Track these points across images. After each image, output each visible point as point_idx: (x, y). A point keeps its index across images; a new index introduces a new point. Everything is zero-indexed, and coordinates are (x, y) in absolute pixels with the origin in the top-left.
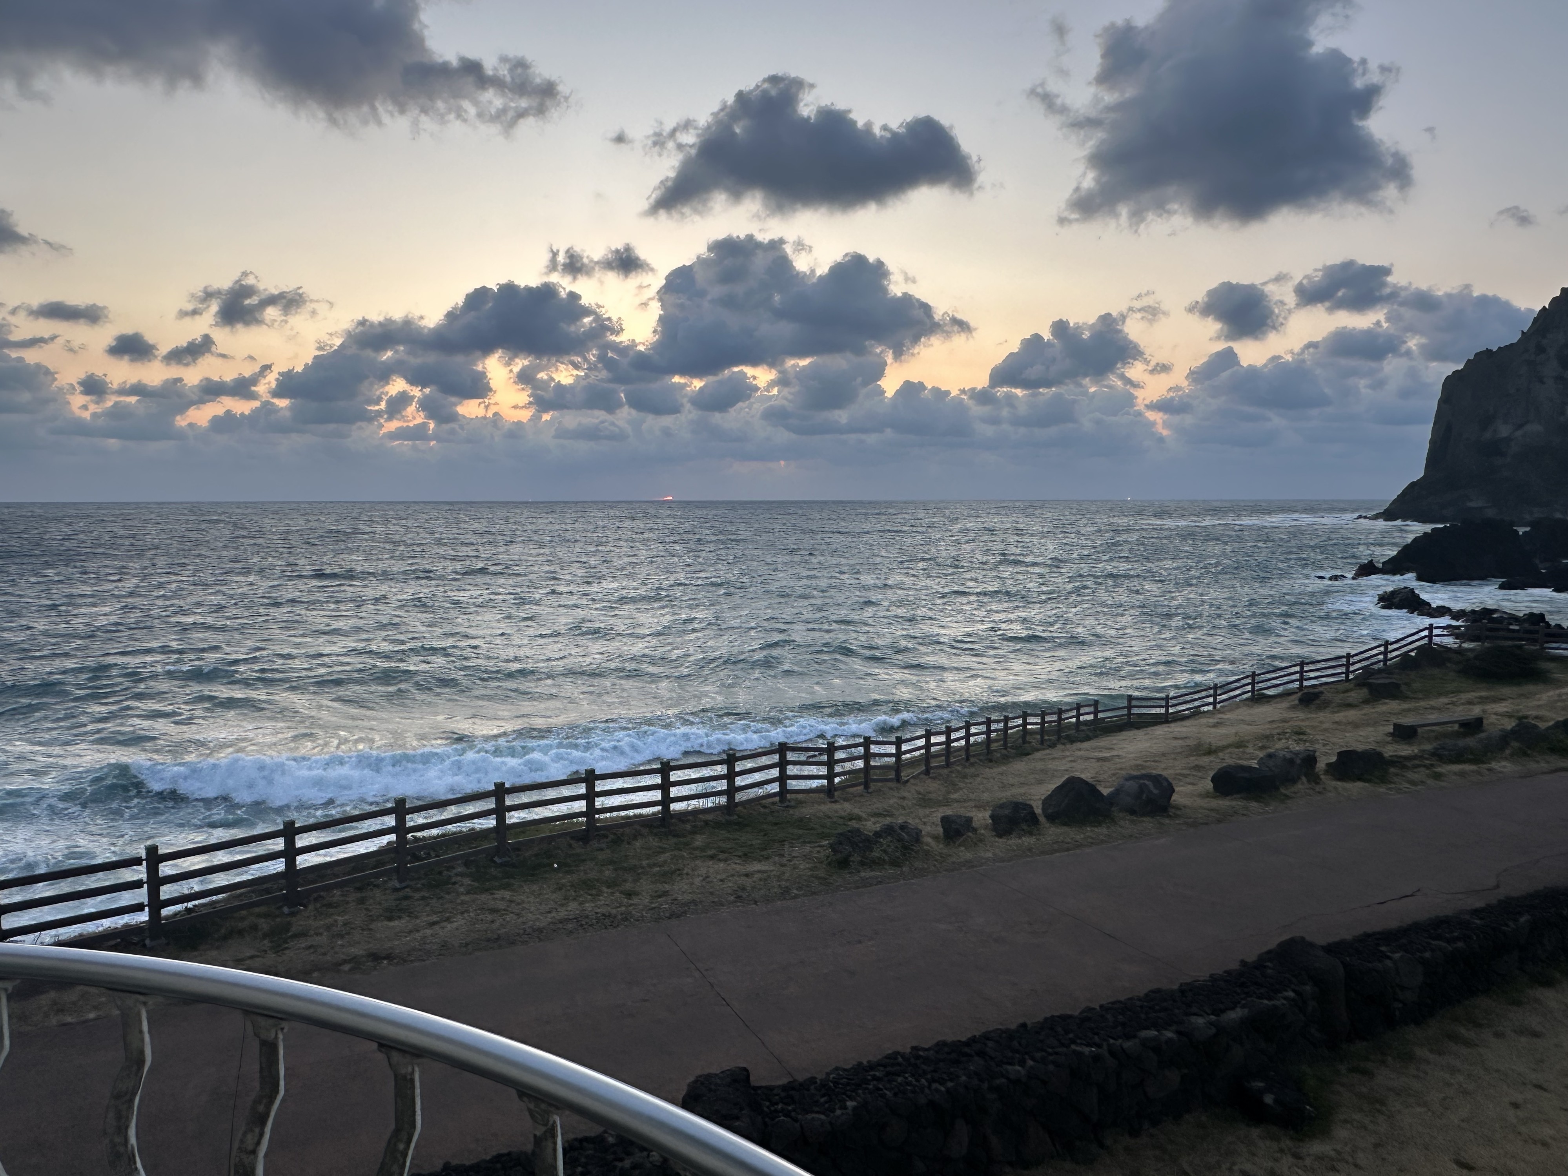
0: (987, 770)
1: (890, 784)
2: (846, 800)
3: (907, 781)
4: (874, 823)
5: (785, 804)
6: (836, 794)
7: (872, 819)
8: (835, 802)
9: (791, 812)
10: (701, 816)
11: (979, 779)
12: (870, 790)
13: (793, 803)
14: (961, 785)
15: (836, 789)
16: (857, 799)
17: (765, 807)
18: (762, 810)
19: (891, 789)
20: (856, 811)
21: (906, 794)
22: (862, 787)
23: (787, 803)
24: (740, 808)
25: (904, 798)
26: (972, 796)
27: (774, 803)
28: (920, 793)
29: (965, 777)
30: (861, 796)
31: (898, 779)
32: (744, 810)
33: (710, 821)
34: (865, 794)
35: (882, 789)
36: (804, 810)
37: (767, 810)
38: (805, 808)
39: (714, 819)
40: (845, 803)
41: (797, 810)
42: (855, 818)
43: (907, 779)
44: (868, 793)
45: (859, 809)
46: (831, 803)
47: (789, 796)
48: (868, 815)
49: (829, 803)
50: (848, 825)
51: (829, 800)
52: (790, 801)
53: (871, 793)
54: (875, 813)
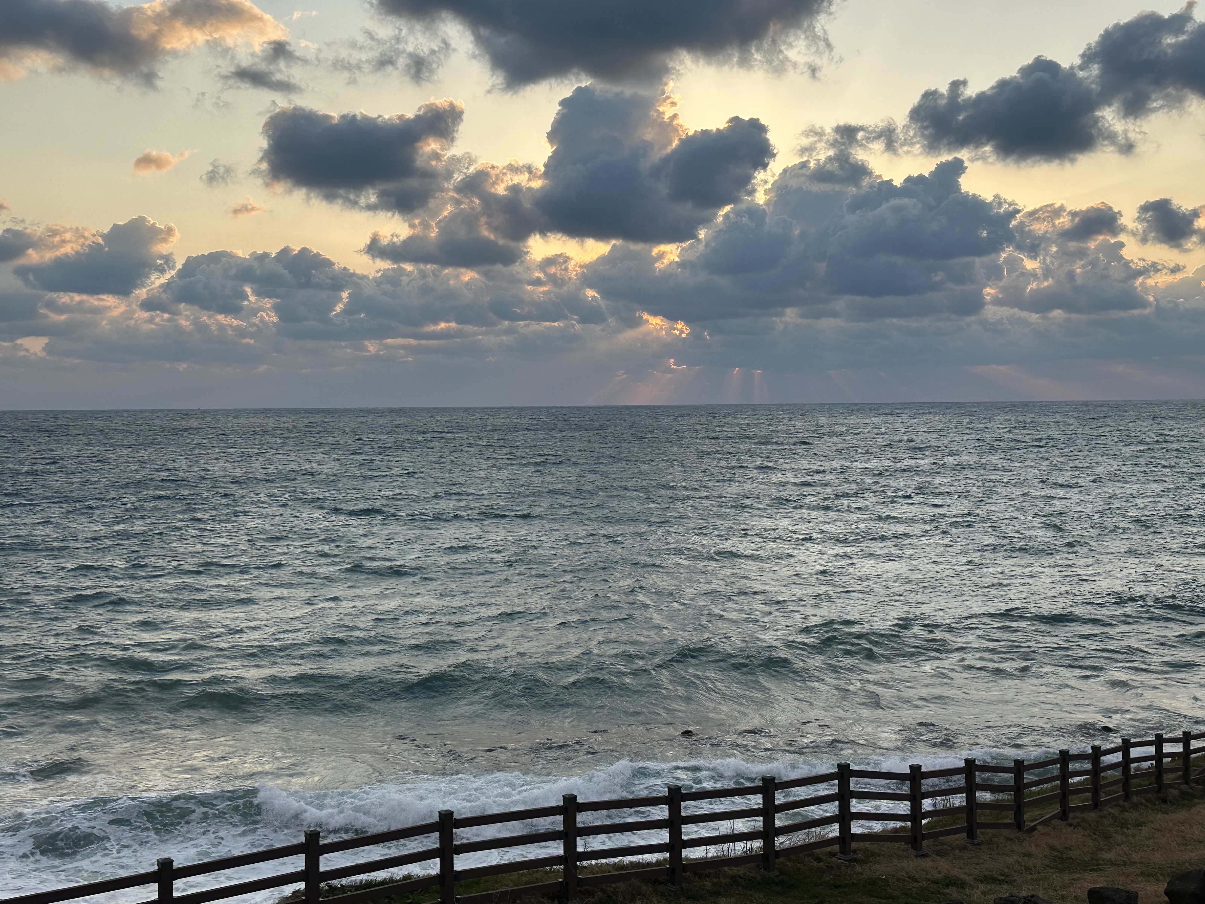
0: (1159, 816)
1: (1006, 832)
2: (940, 854)
3: (1033, 829)
4: (984, 893)
5: (848, 857)
6: (925, 843)
7: (982, 887)
8: (925, 856)
9: (858, 869)
10: (726, 869)
11: (1145, 830)
12: (976, 841)
13: (860, 856)
14: (1119, 838)
15: (924, 837)
16: (957, 851)
17: (819, 860)
18: (815, 864)
19: (1009, 839)
20: (956, 872)
21: (1033, 849)
22: (965, 835)
23: (852, 855)
24: (782, 859)
25: (1029, 855)
26: (1136, 857)
27: (832, 854)
28: (1053, 848)
29: (1124, 825)
30: (964, 848)
31: (1019, 825)
32: (788, 863)
33: (740, 877)
34: (969, 845)
35: (995, 840)
36: (877, 867)
37: (821, 864)
38: (879, 863)
39: (745, 874)
40: (939, 858)
41: (866, 867)
42: (955, 884)
43: (1033, 824)
44: (974, 844)
45: (961, 868)
46: (916, 856)
47: (854, 845)
48: (975, 879)
49: (913, 857)
50: (944, 894)
51: (914, 852)
52: (855, 851)
53: (979, 844)
54: (985, 876)
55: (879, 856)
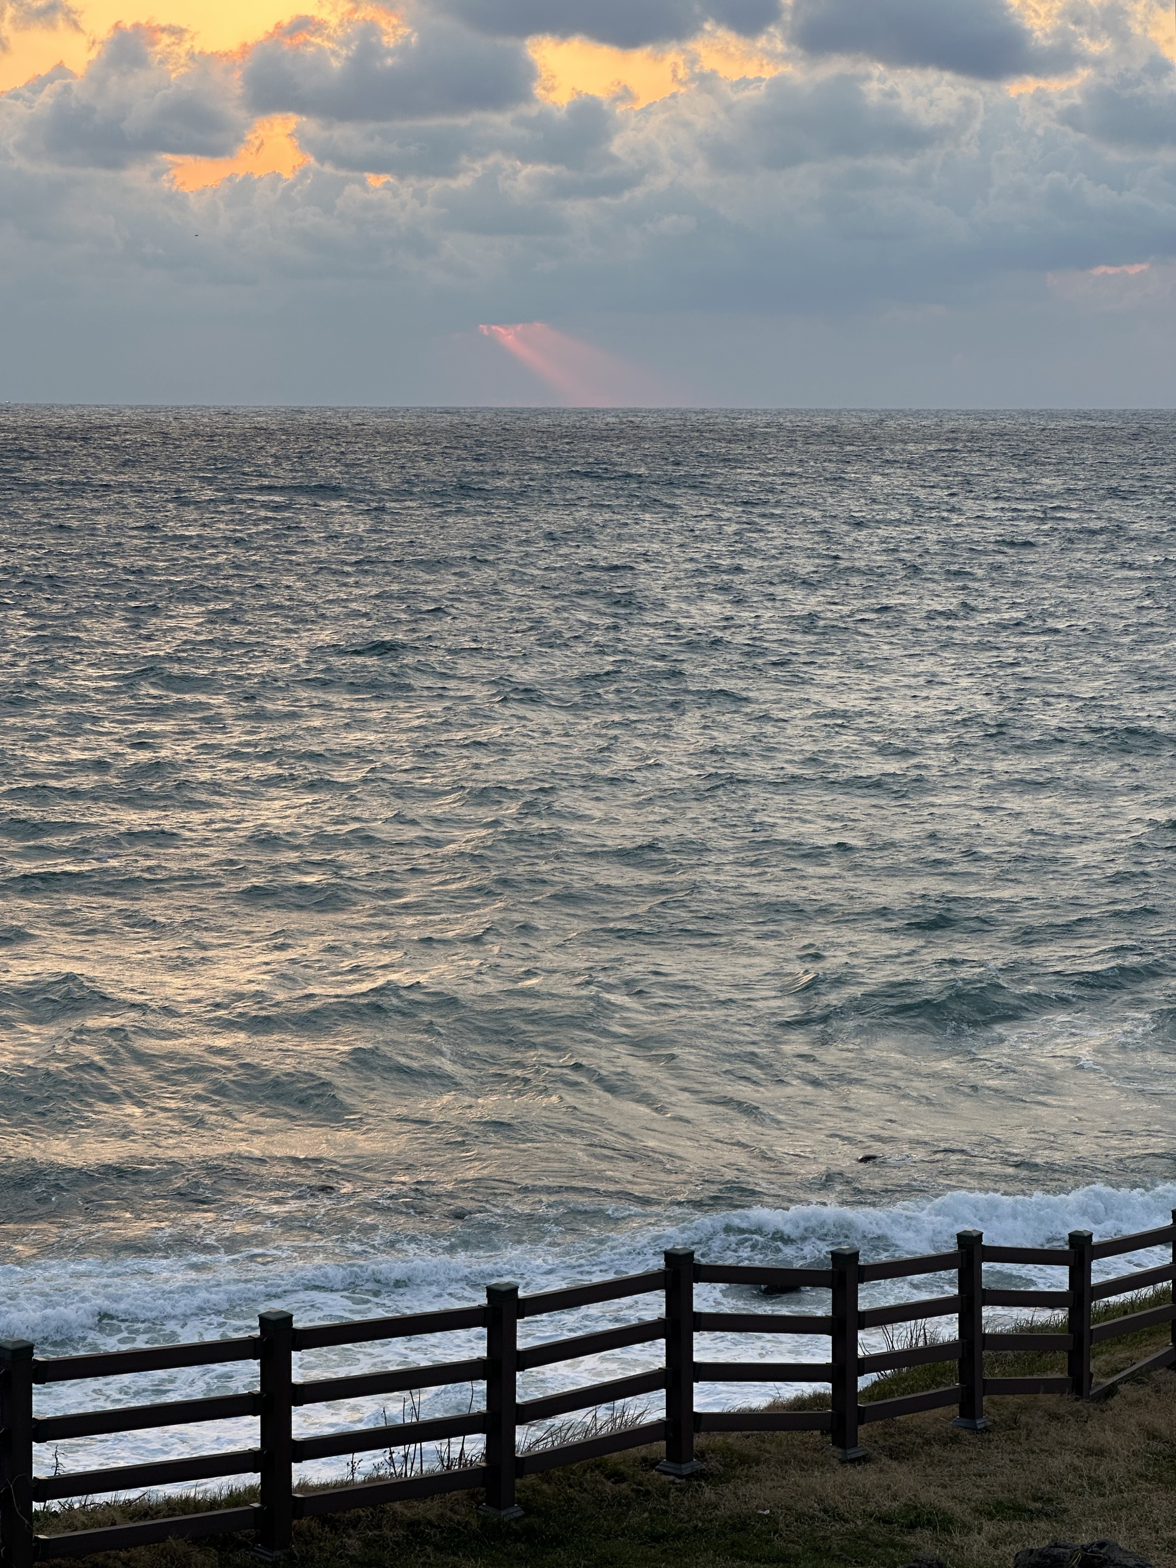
1: (1049, 1401)
2: (896, 1454)
3: (1110, 1392)
4: (994, 1542)
5: (686, 1469)
6: (863, 1431)
7: (989, 1527)
8: (864, 1460)
9: (708, 1494)
10: (397, 1506)
12: (980, 1423)
13: (713, 1464)
15: (862, 1416)
16: (936, 1449)
17: (617, 1477)
18: (609, 1486)
19: (1055, 1417)
20: (933, 1496)
21: (1108, 1437)
22: (955, 1408)
23: (696, 1464)
24: (531, 1479)
25: (1099, 1452)
27: (650, 1463)
28: (1153, 1435)
30: (955, 1439)
31: (1078, 1383)
32: (545, 1486)
33: (430, 1523)
34: (964, 1433)
35: (1023, 1419)
36: (753, 1488)
37: (624, 1486)
38: (759, 1480)
39: (442, 1516)
40: (894, 1464)
41: (727, 1490)
42: (929, 1522)
43: (1111, 1381)
44: (974, 1430)
45: (945, 1487)
46: (843, 1462)
47: (700, 1440)
48: (976, 1510)
49: (835, 1462)
50: (904, 1547)
51: (838, 1452)
52: (702, 1455)
53: (987, 1430)
54: (1000, 1503)
55: (757, 1465)
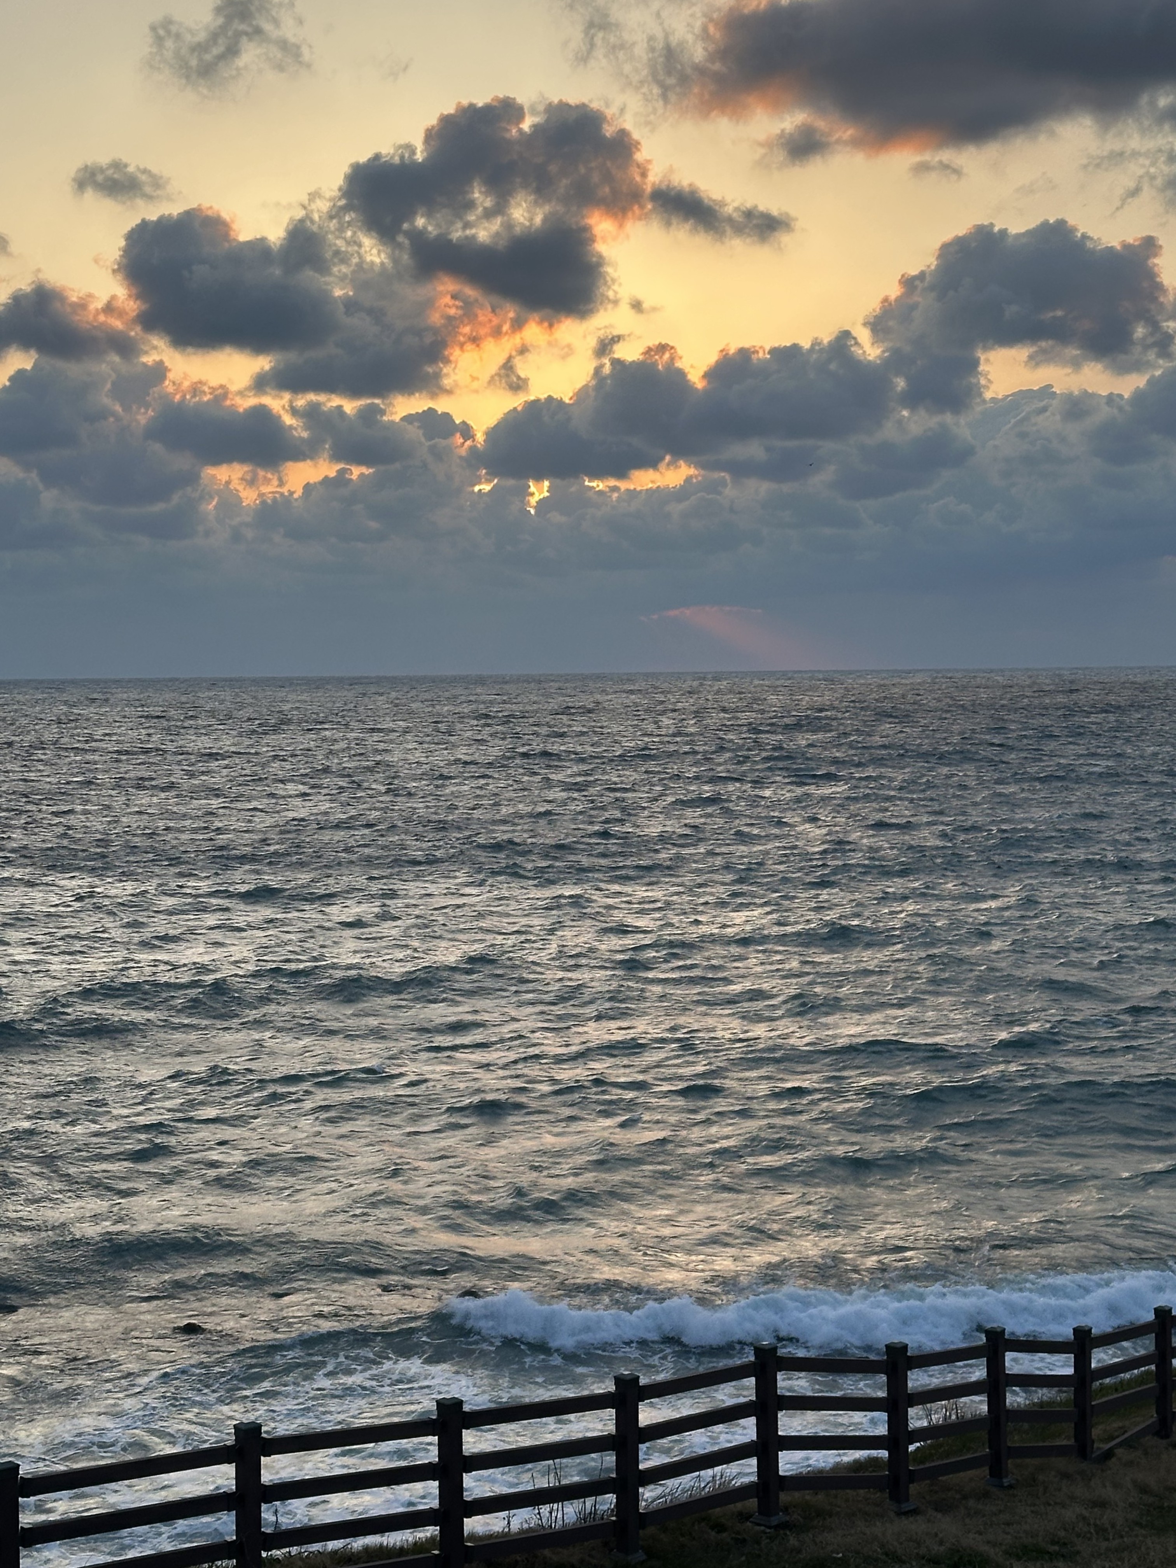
1: (1059, 1462)
2: (942, 1507)
3: (1108, 1455)
5: (774, 1521)
6: (913, 1488)
8: (915, 1512)
12: (1006, 1482)
13: (796, 1517)
15: (912, 1477)
16: (971, 1503)
17: (719, 1527)
19: (1065, 1476)
21: (1109, 1493)
22: (985, 1471)
23: (781, 1517)
24: (651, 1530)
27: (744, 1517)
30: (986, 1495)
31: (1083, 1448)
32: (662, 1536)
34: (993, 1489)
35: (1041, 1477)
36: (827, 1536)
37: (725, 1535)
38: (831, 1529)
39: (582, 1560)
40: (939, 1515)
41: (807, 1537)
43: (1107, 1446)
44: (1001, 1487)
45: (980, 1534)
46: (898, 1514)
47: (784, 1497)
48: (1006, 1552)
49: (892, 1514)
51: (895, 1507)
52: (786, 1510)
53: (1011, 1487)
54: (1025, 1547)
55: (830, 1516)
